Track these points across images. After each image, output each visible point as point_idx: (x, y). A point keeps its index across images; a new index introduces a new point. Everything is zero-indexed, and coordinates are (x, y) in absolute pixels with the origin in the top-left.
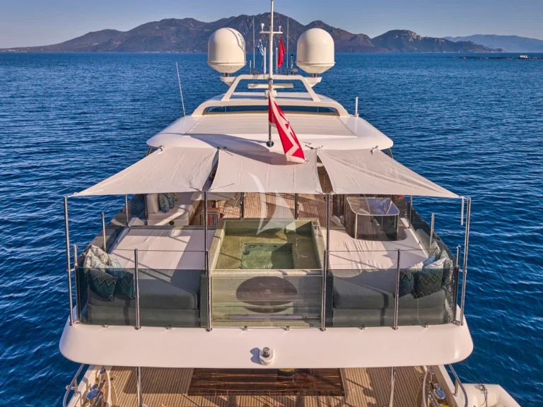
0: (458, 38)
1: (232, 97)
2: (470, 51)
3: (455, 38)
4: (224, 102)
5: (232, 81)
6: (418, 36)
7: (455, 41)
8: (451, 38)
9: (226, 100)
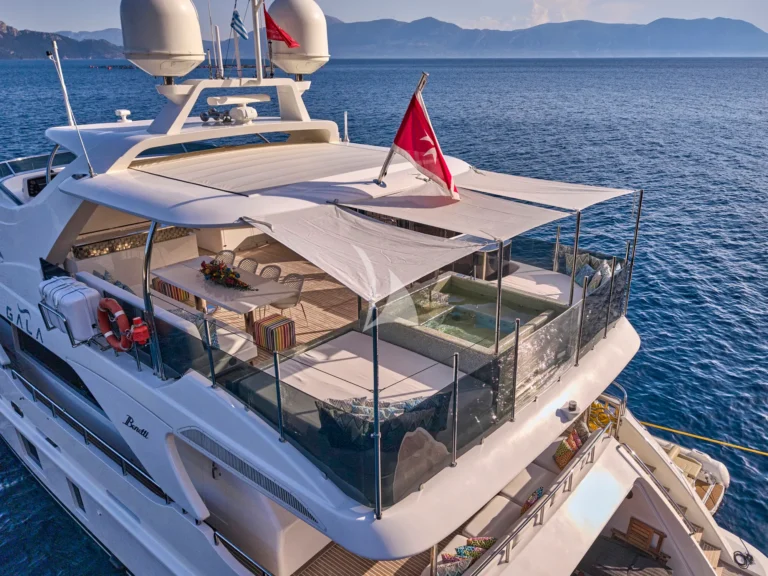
0: (81, 33)
1: (186, 125)
2: (108, 56)
3: (76, 34)
4: (173, 137)
5: (186, 92)
6: (9, 29)
7: (80, 39)
8: (69, 32)
9: (177, 133)
